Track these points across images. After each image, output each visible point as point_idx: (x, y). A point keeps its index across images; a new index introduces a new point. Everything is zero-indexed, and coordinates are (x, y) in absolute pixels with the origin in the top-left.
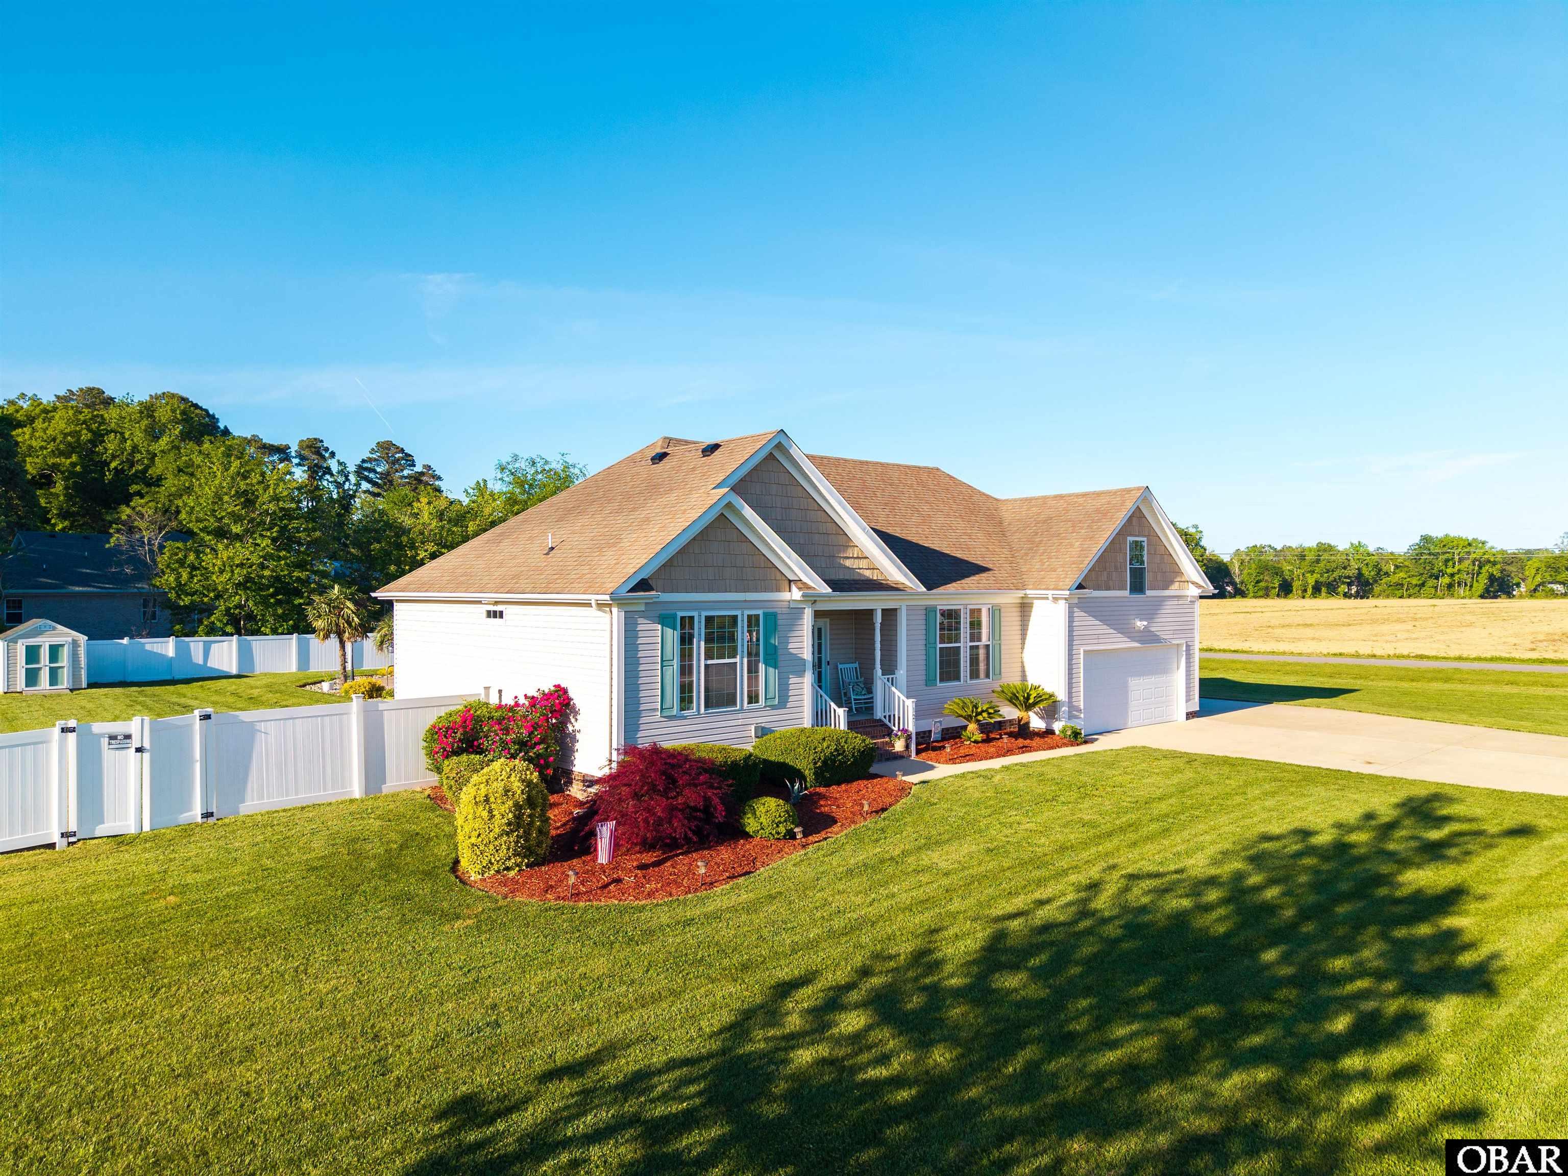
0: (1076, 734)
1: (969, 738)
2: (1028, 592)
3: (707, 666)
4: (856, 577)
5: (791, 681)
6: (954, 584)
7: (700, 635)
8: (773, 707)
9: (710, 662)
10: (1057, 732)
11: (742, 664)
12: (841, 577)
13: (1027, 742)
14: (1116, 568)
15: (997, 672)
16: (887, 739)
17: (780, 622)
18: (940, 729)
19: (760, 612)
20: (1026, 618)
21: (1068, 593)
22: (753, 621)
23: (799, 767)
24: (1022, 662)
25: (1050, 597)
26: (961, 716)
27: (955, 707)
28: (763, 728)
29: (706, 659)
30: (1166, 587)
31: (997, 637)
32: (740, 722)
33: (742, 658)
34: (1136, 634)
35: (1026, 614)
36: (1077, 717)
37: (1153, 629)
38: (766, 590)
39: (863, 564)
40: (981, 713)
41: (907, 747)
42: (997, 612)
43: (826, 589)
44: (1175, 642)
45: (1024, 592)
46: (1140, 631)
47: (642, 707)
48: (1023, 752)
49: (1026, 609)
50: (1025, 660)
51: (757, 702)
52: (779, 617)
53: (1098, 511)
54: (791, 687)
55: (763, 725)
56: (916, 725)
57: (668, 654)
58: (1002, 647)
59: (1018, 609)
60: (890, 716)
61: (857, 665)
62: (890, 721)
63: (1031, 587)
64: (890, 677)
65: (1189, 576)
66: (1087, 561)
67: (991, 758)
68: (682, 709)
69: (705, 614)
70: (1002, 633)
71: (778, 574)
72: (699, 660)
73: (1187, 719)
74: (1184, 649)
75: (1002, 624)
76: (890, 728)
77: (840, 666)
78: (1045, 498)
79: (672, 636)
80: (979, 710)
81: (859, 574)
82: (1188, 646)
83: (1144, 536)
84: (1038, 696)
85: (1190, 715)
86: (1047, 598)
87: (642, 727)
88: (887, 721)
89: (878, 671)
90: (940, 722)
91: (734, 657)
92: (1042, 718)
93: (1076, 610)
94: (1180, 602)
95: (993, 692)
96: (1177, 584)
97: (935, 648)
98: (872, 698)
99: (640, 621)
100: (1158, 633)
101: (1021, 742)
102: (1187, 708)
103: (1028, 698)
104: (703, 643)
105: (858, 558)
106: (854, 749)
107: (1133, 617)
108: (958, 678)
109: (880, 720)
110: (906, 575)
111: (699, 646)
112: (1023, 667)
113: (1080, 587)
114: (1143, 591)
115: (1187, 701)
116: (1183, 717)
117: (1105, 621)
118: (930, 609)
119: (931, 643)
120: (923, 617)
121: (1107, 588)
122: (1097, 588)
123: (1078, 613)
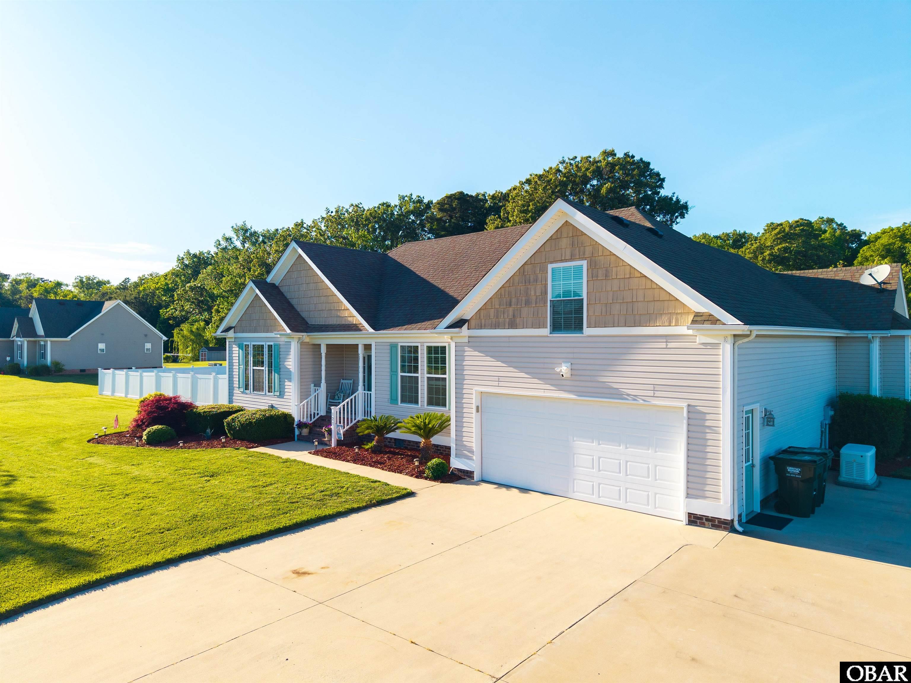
3: (253, 370)
7: (251, 354)
8: (278, 397)
9: (255, 368)
11: (266, 370)
17: (281, 350)
19: (272, 344)
22: (270, 348)
29: (253, 366)
30: (635, 324)
32: (265, 401)
33: (266, 367)
36: (470, 459)
37: (604, 379)
39: (347, 313)
43: (289, 331)
46: (570, 379)
47: (234, 386)
51: (271, 392)
52: (281, 346)
54: (286, 387)
55: (274, 405)
57: (241, 362)
68: (246, 389)
69: (253, 344)
72: (250, 366)
79: (242, 354)
83: (583, 259)
87: (234, 395)
91: (263, 366)
94: (675, 345)
96: (666, 318)
97: (397, 375)
99: (233, 346)
100: (616, 386)
102: (687, 506)
104: (252, 358)
107: (561, 361)
108: (416, 402)
113: (459, 325)
114: (579, 327)
115: (688, 496)
116: (684, 518)
117: (510, 364)
118: (393, 346)
119: (393, 372)
120: (389, 351)
121: (513, 325)
122: (496, 326)
123: (469, 352)
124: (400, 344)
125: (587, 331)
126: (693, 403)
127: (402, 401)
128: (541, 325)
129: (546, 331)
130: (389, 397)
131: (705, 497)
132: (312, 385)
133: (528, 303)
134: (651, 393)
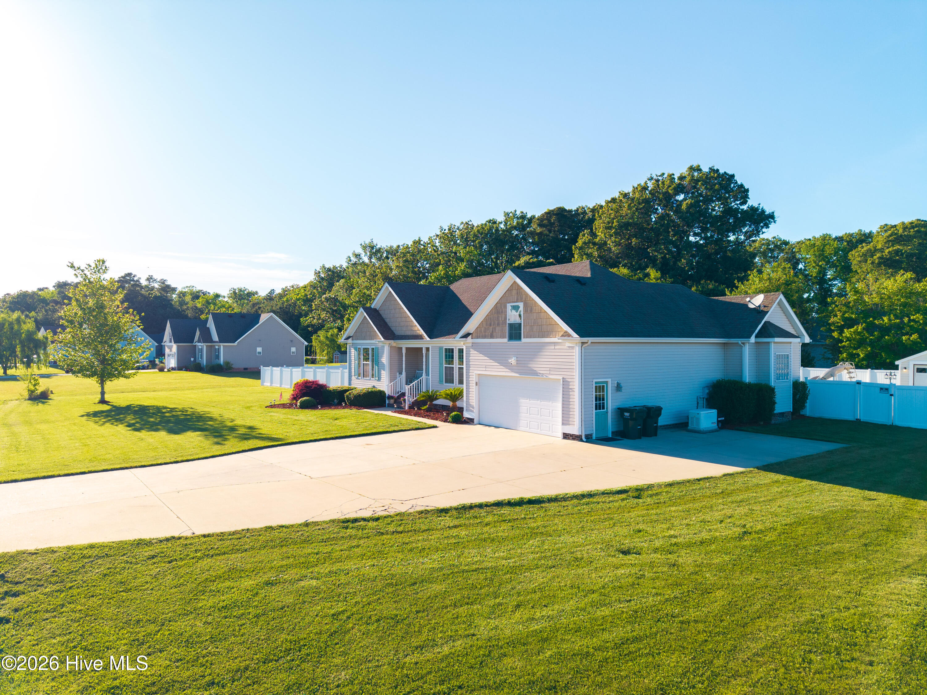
0: (456, 418)
1: (422, 408)
3: (363, 364)
7: (362, 353)
8: (377, 380)
22: (373, 349)
30: (542, 336)
32: (369, 383)
33: (370, 362)
34: (514, 368)
36: (472, 411)
38: (375, 339)
41: (405, 405)
44: (551, 377)
51: (373, 378)
54: (382, 374)
55: (375, 386)
57: (356, 359)
65: (562, 328)
68: (358, 376)
69: (363, 347)
74: (561, 383)
79: (357, 353)
85: (569, 438)
87: (352, 380)
93: (471, 350)
94: (557, 347)
96: (555, 333)
97: (443, 366)
102: (562, 429)
104: (362, 356)
107: (513, 356)
108: (453, 382)
113: (464, 336)
114: (520, 339)
115: (563, 424)
116: (561, 436)
117: (491, 358)
118: (441, 348)
119: (441, 364)
120: (438, 352)
121: (492, 337)
122: (484, 337)
123: (473, 352)
124: (445, 347)
125: (524, 340)
126: (565, 377)
127: (446, 382)
128: (503, 337)
129: (505, 340)
130: (438, 380)
131: (569, 424)
132: (398, 373)
133: (498, 324)
134: (548, 372)
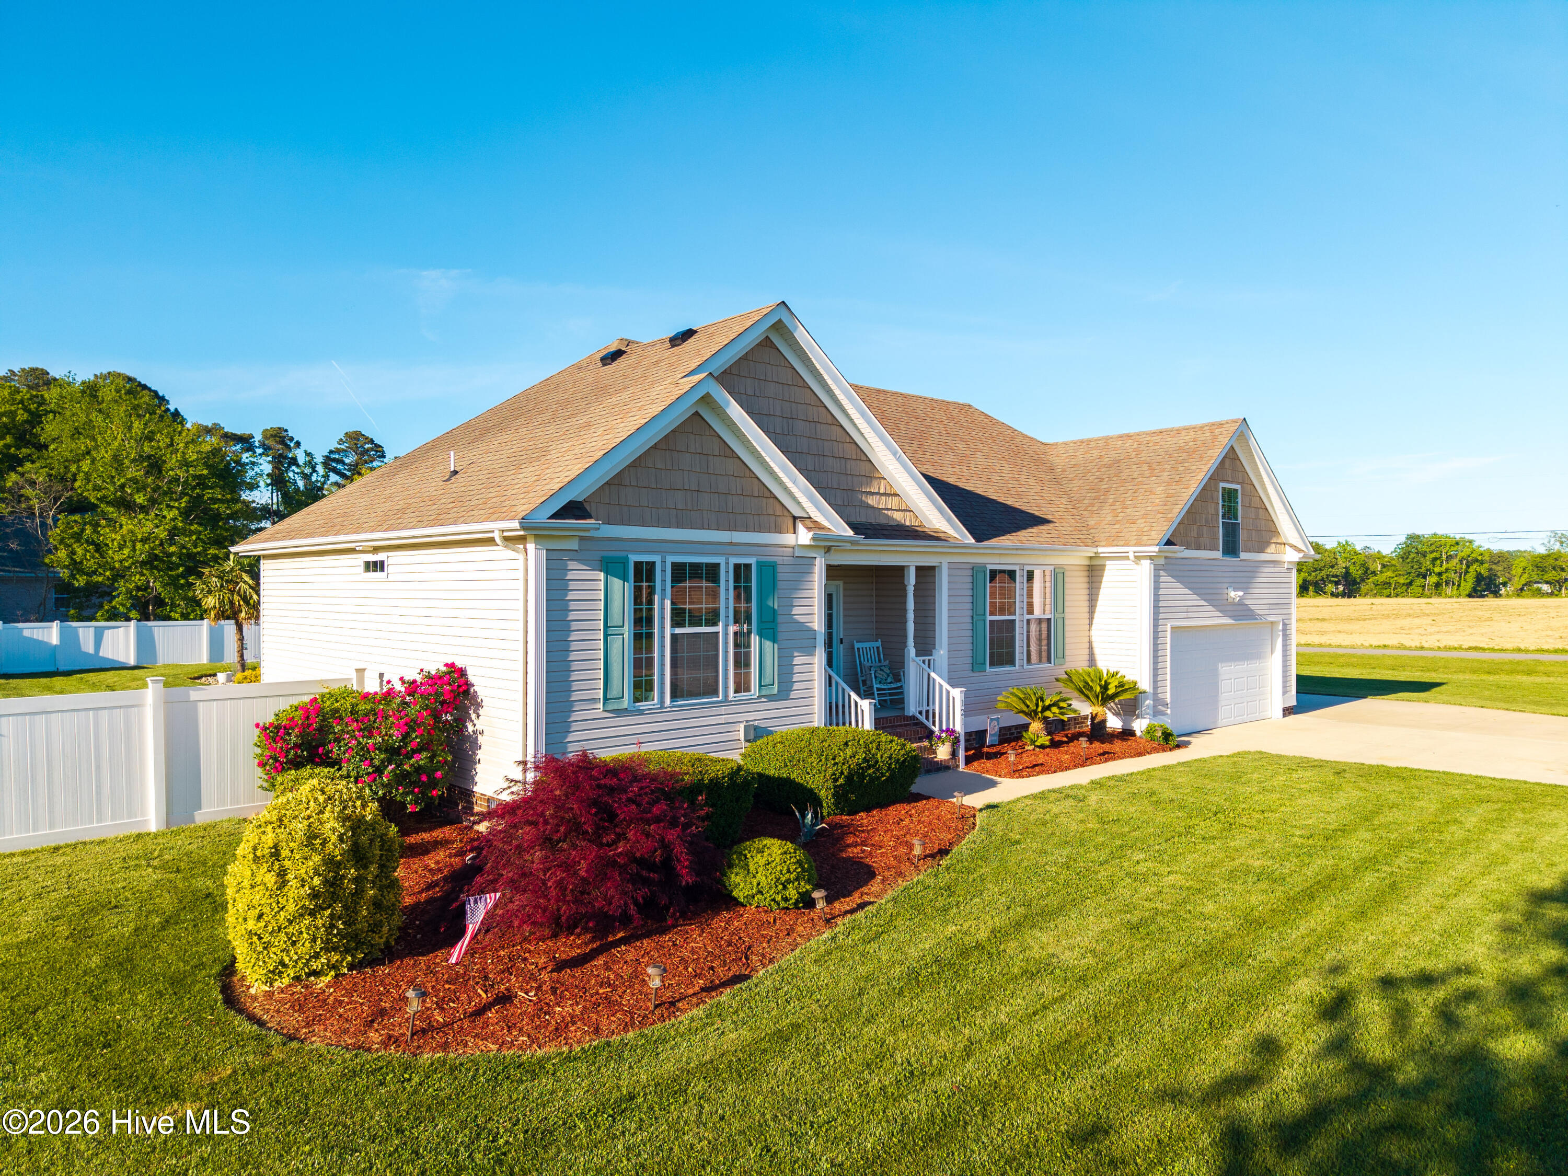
0: (1167, 736)
1: (1033, 742)
2: (1100, 550)
3: (674, 636)
4: (884, 521)
5: (796, 661)
6: (1008, 536)
7: (664, 590)
8: (771, 698)
9: (678, 631)
10: (1138, 733)
11: (726, 634)
12: (863, 520)
13: (1107, 747)
14: (1207, 521)
15: (1060, 654)
16: (926, 743)
17: (780, 576)
18: (997, 729)
19: (752, 561)
20: (1095, 585)
21: (1156, 549)
22: (742, 572)
23: (811, 785)
24: (1090, 642)
25: (1131, 555)
26: (1023, 712)
27: (1013, 700)
28: (756, 728)
29: (672, 626)
30: (1261, 550)
31: (1060, 609)
32: (723, 719)
33: (727, 626)
34: (1229, 608)
35: (1095, 579)
36: (1164, 714)
37: (1247, 602)
38: (760, 529)
39: (892, 503)
40: (1048, 708)
41: (954, 754)
42: (1060, 576)
43: (845, 531)
44: (1271, 619)
45: (1095, 550)
46: (1234, 604)
47: (575, 696)
48: (1106, 761)
49: (1095, 573)
50: (1093, 639)
51: (748, 689)
52: (780, 569)
53: (1181, 450)
54: (796, 668)
55: (756, 723)
56: (965, 724)
57: (615, 619)
58: (1067, 622)
59: (1086, 573)
60: (927, 712)
61: (879, 644)
62: (927, 718)
63: (1104, 543)
64: (927, 658)
65: (1286, 538)
66: (1176, 510)
67: (1068, 768)
68: (637, 700)
69: (671, 559)
70: (1066, 604)
71: (778, 505)
72: (662, 628)
73: (1284, 715)
74: (1281, 627)
75: (1067, 592)
76: (926, 727)
77: (857, 645)
78: (1107, 440)
79: (622, 591)
80: (1047, 703)
81: (887, 516)
82: (1285, 625)
83: (1238, 483)
84: (1121, 685)
85: (1288, 711)
86: (1127, 558)
87: (574, 727)
88: (923, 718)
89: (911, 651)
90: (997, 719)
91: (715, 624)
92: (1117, 714)
93: (1162, 573)
94: (1276, 569)
95: (1057, 680)
96: (1273, 546)
97: (984, 621)
98: (901, 687)
99: (572, 565)
100: (1253, 607)
101: (1098, 746)
102: (1284, 702)
103: (1105, 687)
104: (668, 603)
105: (885, 494)
106: (890, 758)
107: (1226, 585)
108: (1012, 662)
109: (914, 717)
110: (949, 520)
111: (663, 607)
112: (1091, 648)
113: (1169, 543)
114: (1236, 552)
115: (1284, 693)
116: (1279, 713)
117: (1194, 590)
118: (978, 570)
119: (980, 614)
120: (970, 579)
121: (1197, 546)
123: (1164, 578)
124: (991, 567)
125: (1243, 556)
126: (1284, 617)
127: (992, 664)
128: (1214, 548)
129: (1218, 554)
130: (969, 660)
131: (1288, 692)
134: (1267, 612)
